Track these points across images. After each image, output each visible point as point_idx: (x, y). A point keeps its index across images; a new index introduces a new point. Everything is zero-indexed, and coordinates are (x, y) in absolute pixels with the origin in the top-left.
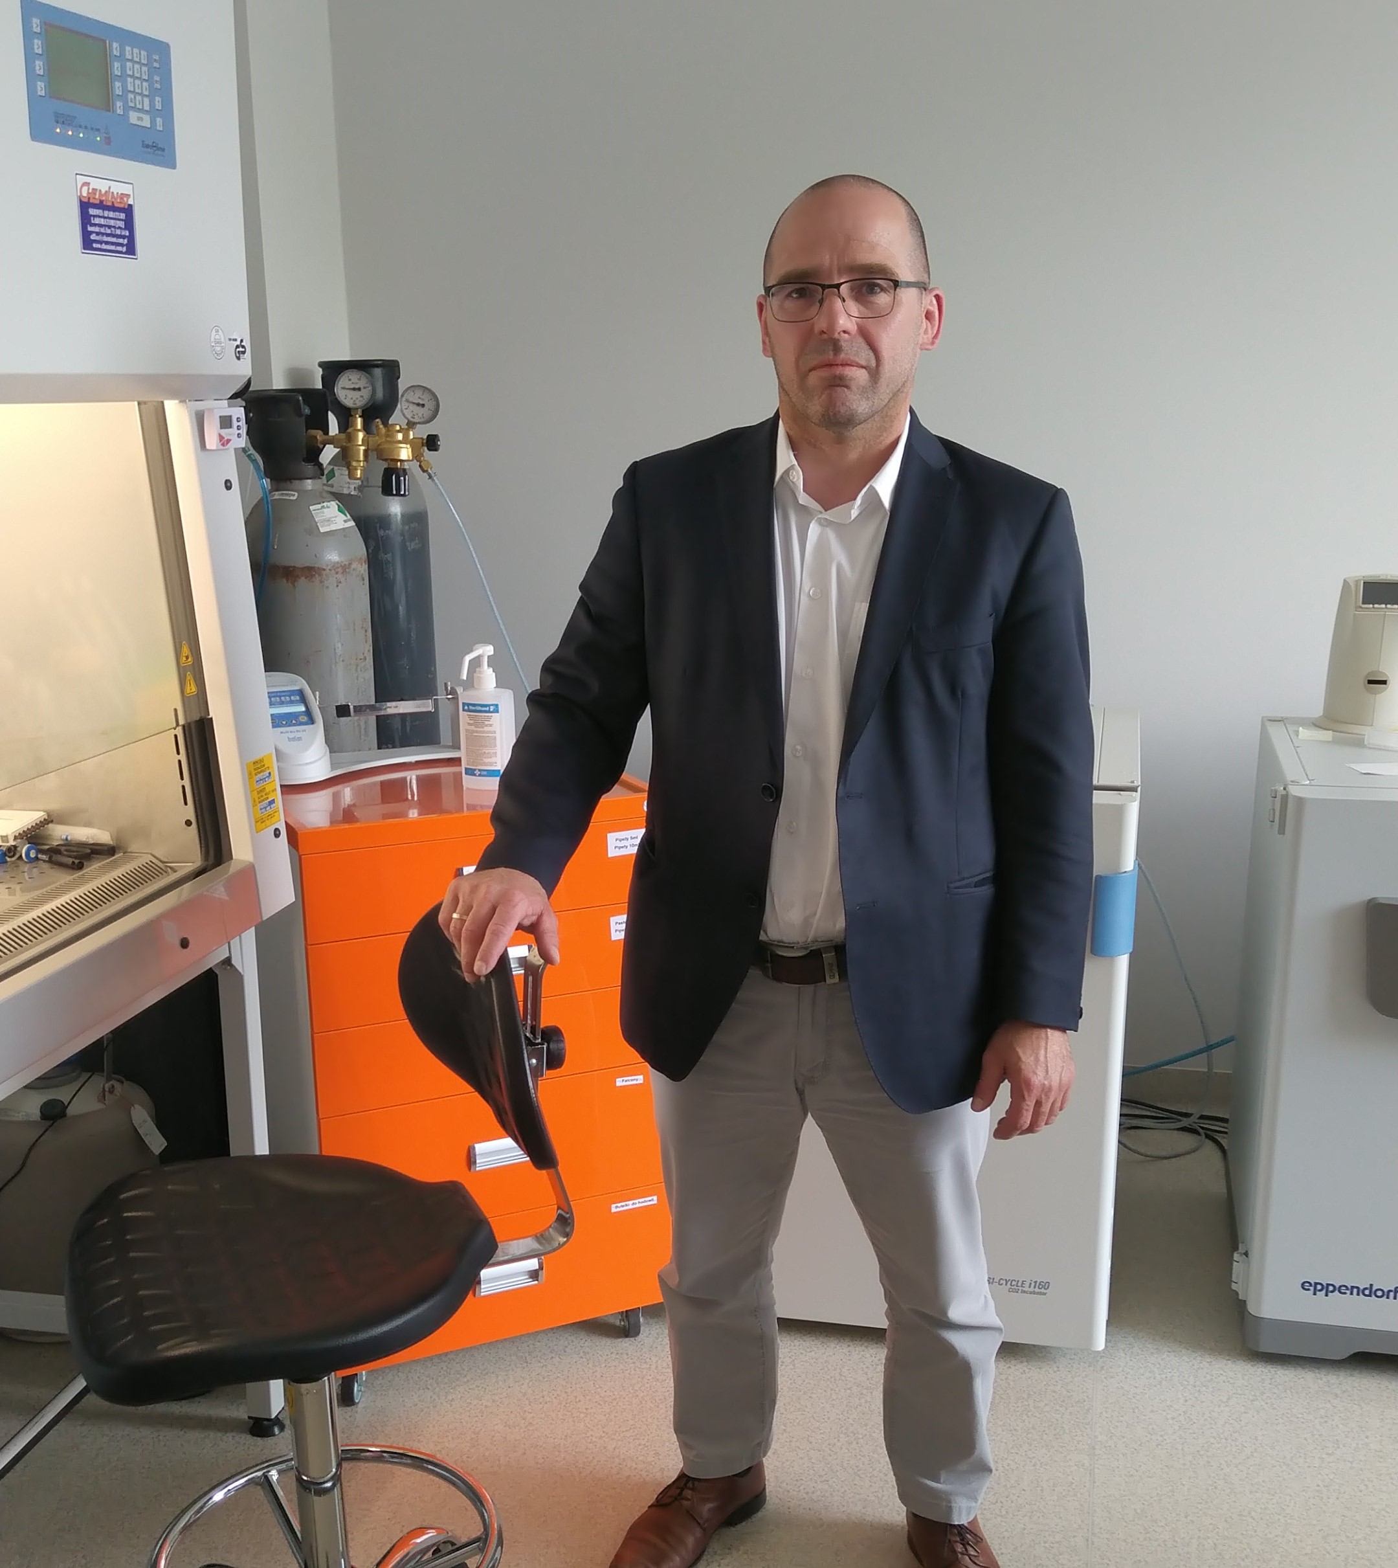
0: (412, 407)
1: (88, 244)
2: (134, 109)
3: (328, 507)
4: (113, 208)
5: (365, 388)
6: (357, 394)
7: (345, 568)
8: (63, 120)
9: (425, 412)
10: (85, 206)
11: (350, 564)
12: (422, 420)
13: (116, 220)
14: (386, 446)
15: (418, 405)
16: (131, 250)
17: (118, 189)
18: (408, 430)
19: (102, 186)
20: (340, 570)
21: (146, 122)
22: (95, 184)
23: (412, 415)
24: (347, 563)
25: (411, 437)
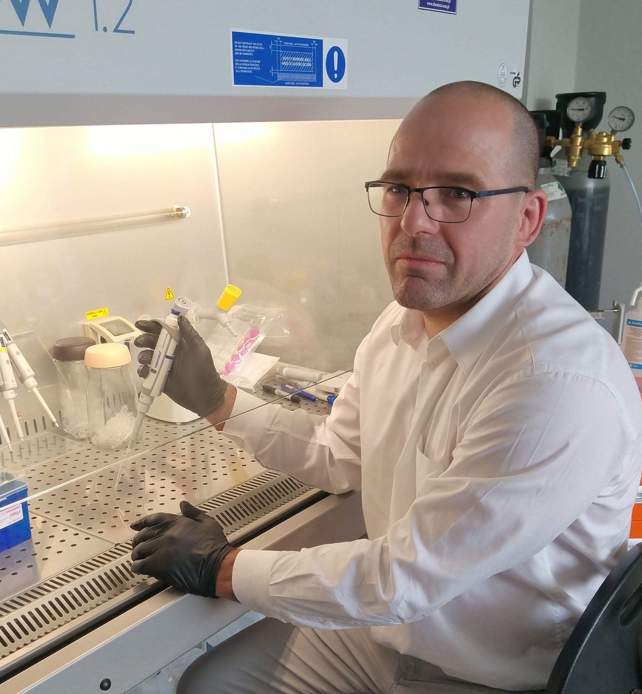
0: (616, 121)
1: (423, 3)
3: (552, 185)
5: (587, 109)
6: (581, 113)
7: (557, 224)
9: (624, 124)
11: (561, 222)
12: (622, 129)
14: (595, 146)
15: (621, 119)
16: (453, 8)
18: (611, 136)
20: (554, 225)
23: (615, 125)
24: (559, 221)
25: (613, 140)
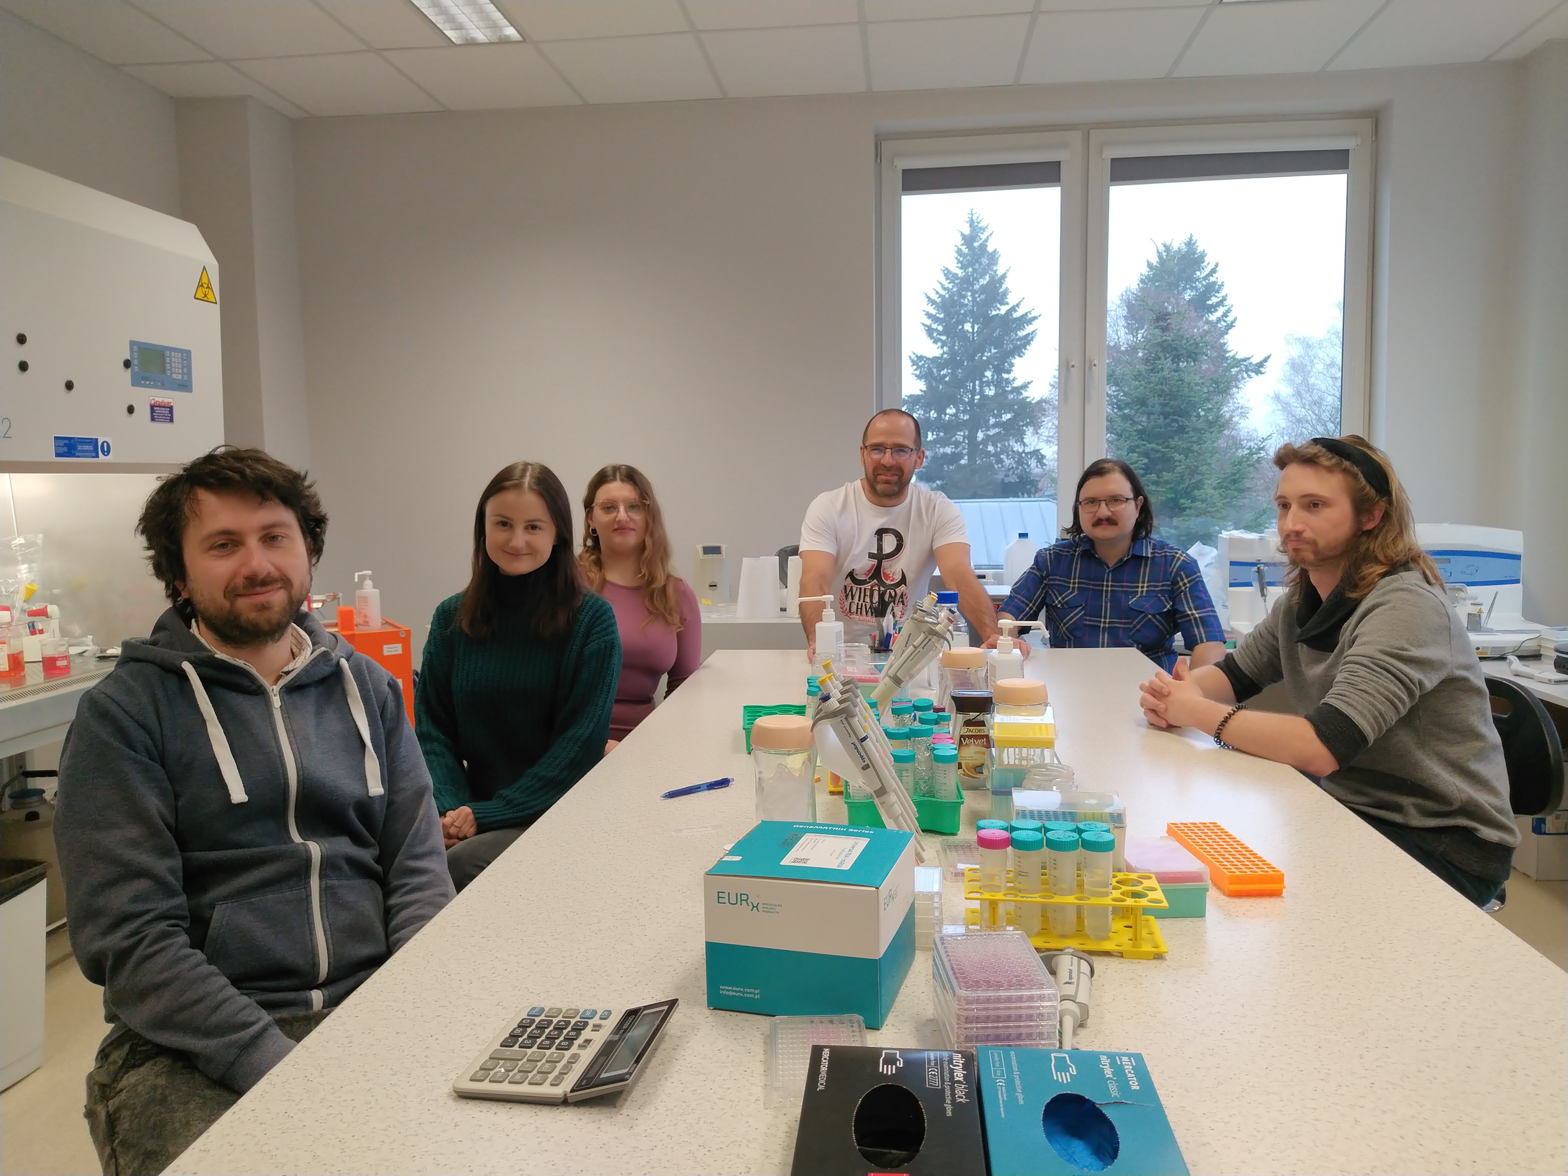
1: (153, 419)
2: (175, 373)
4: (164, 407)
8: (145, 379)
10: (152, 407)
13: (167, 411)
16: (171, 420)
17: (166, 400)
19: (160, 400)
21: (180, 377)
22: (157, 399)
